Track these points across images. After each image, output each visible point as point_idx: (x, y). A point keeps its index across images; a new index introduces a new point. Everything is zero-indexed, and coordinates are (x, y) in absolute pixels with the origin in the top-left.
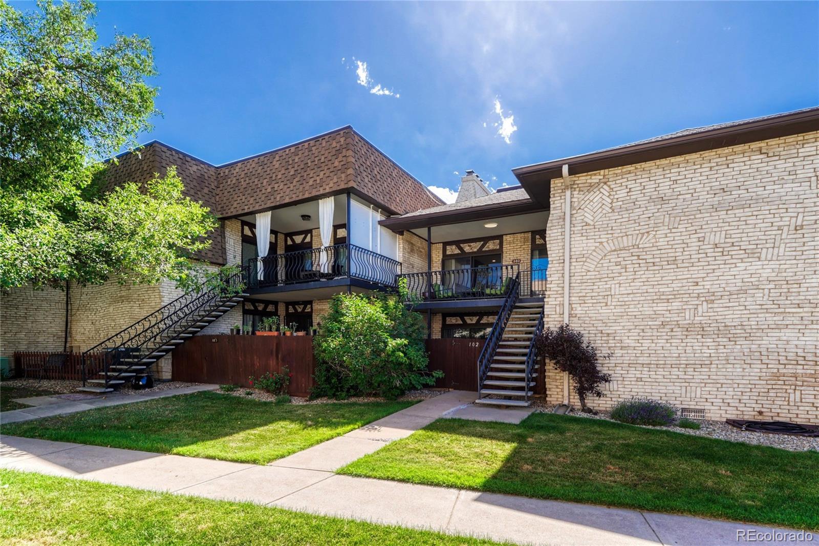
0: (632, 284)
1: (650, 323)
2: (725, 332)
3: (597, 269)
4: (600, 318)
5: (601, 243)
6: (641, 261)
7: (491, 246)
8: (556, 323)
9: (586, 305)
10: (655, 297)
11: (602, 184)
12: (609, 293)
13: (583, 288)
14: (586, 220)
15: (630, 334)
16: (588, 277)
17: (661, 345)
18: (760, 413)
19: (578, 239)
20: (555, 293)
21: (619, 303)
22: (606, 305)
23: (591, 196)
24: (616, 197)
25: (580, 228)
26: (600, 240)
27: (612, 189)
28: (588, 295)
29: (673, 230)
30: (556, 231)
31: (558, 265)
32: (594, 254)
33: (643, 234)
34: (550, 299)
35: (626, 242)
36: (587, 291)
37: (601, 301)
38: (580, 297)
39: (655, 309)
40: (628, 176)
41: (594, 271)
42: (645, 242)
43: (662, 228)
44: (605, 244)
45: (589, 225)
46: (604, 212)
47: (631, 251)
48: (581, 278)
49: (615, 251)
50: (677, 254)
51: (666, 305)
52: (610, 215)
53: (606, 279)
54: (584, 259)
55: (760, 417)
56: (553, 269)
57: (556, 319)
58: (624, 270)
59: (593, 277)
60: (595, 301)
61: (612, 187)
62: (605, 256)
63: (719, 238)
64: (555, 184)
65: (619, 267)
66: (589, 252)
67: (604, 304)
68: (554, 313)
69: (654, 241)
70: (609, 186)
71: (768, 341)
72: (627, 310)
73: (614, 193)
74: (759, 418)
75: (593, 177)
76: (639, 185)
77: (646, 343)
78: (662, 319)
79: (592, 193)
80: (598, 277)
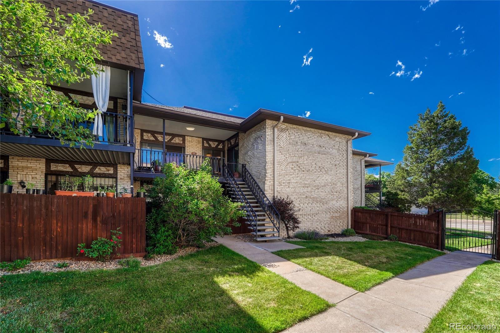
0: (297, 179)
1: (303, 196)
2: (322, 202)
3: (286, 170)
4: (286, 193)
5: (286, 157)
6: (299, 169)
7: (177, 140)
8: (270, 194)
9: (281, 186)
10: (304, 185)
11: (286, 130)
12: (289, 182)
13: (280, 178)
14: (281, 145)
15: (297, 201)
16: (282, 173)
17: (306, 206)
18: (329, 231)
19: (279, 153)
20: (269, 179)
21: (293, 187)
22: (289, 187)
23: (282, 134)
24: (291, 138)
25: (279, 148)
26: (285, 156)
27: (289, 133)
28: (282, 181)
29: (309, 158)
30: (270, 147)
31: (270, 165)
32: (284, 162)
33: (300, 157)
34: (268, 182)
35: (295, 159)
36: (282, 180)
37: (287, 185)
38: (279, 182)
39: (304, 190)
40: (295, 130)
41: (284, 170)
42: (301, 161)
43: (306, 156)
44: (288, 158)
45: (282, 148)
46: (287, 143)
47: (297, 164)
48: (279, 173)
49: (291, 162)
50: (310, 168)
51: (307, 189)
52: (289, 145)
53: (289, 175)
54: (280, 164)
55: (328, 233)
56: (268, 166)
57: (270, 193)
58: (294, 172)
59: (284, 173)
60: (285, 185)
61: (290, 132)
62: (288, 164)
63: (319, 164)
64: (269, 123)
65: (293, 170)
66: (283, 161)
67: (288, 187)
68: (269, 189)
69: (303, 161)
70: (289, 132)
71: (330, 205)
72: (296, 190)
73: (290, 136)
74: (330, 233)
75: (283, 125)
76: (298, 135)
77: (302, 205)
78: (306, 195)
79: (283, 133)
80: (286, 173)
